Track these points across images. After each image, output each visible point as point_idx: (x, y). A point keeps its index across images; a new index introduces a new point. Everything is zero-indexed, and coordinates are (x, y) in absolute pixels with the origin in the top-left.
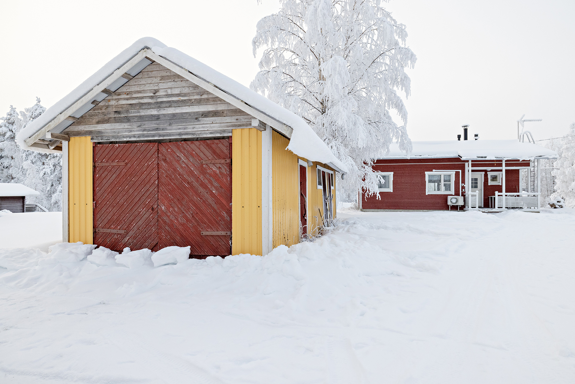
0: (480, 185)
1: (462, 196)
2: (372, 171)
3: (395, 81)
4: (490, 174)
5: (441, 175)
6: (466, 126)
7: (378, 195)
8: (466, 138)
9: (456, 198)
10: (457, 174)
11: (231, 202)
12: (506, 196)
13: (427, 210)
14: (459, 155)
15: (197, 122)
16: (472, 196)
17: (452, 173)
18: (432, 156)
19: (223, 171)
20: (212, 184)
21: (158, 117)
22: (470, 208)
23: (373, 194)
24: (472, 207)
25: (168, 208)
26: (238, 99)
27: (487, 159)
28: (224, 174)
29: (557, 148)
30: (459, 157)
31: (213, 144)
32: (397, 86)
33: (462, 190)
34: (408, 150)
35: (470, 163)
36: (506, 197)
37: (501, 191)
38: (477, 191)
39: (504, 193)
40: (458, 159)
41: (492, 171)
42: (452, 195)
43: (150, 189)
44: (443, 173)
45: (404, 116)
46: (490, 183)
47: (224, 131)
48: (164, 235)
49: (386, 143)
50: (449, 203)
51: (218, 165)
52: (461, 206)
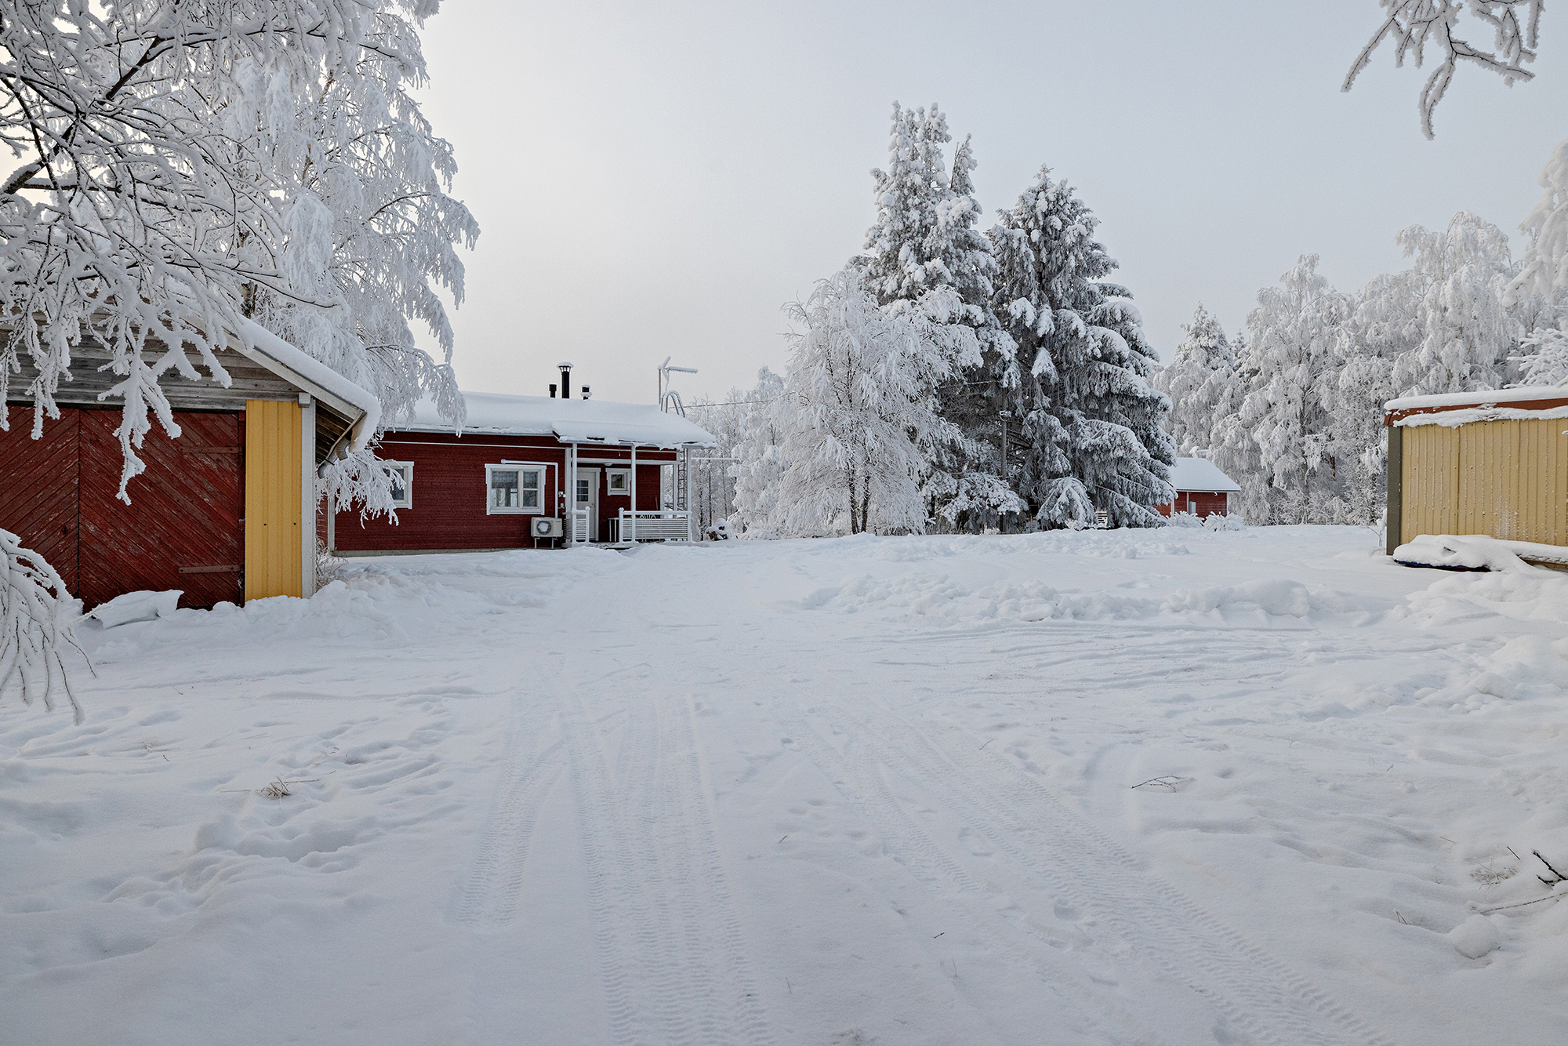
0: (593, 492)
1: (559, 517)
2: (376, 458)
3: (429, 262)
4: (610, 472)
5: (517, 472)
6: (566, 367)
7: (392, 514)
8: (566, 394)
9: (547, 522)
10: (550, 470)
11: (243, 517)
12: (638, 516)
13: (489, 550)
14: (554, 432)
15: (174, 381)
16: (579, 517)
17: (540, 468)
18: (500, 431)
19: (226, 466)
20: (202, 488)
21: (83, 364)
22: (574, 542)
23: (379, 513)
24: (578, 541)
25: (103, 530)
26: (277, 361)
27: (605, 442)
28: (227, 472)
29: (742, 414)
30: (553, 435)
31: (206, 420)
32: (435, 276)
33: (559, 506)
34: (458, 417)
35: (575, 449)
36: (638, 519)
37: (628, 508)
38: (588, 508)
39: (633, 512)
40: (552, 440)
41: (614, 466)
42: (540, 516)
43: (58, 493)
44: (521, 467)
45: (446, 340)
46: (612, 491)
47: (231, 402)
48: (94, 578)
49: (409, 394)
50: (535, 533)
51: (215, 457)
52: (558, 538)
